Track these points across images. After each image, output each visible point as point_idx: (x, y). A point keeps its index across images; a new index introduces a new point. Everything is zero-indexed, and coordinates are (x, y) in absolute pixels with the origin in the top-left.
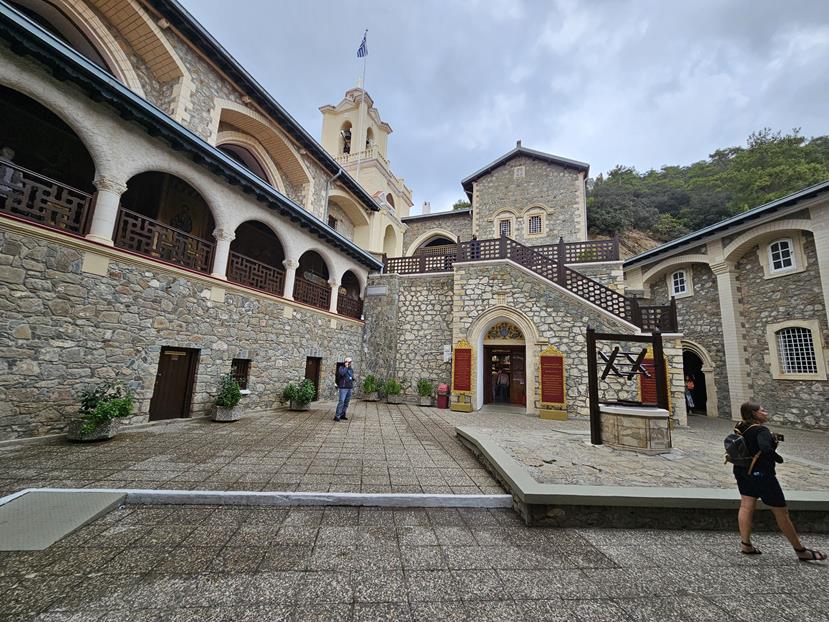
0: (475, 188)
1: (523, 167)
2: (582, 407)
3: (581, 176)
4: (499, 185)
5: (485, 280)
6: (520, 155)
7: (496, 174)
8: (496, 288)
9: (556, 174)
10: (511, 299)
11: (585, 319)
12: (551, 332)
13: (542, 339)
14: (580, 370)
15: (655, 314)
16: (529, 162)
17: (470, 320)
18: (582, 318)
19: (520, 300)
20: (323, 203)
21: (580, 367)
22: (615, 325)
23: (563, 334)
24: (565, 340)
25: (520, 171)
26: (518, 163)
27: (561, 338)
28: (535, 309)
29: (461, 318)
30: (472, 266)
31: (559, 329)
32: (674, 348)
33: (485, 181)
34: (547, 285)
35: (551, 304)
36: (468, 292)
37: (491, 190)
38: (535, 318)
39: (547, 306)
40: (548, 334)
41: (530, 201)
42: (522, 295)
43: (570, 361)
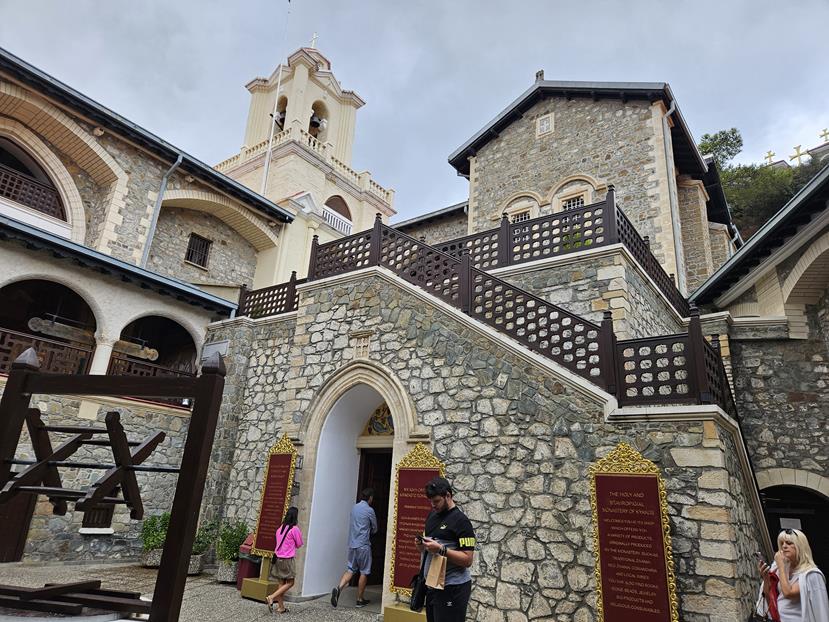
0: (473, 166)
1: (551, 116)
2: (488, 606)
3: (657, 110)
4: (511, 154)
5: (341, 312)
6: (542, 96)
7: (506, 137)
8: (356, 326)
9: (607, 115)
10: (375, 346)
11: (502, 379)
12: (438, 414)
13: (422, 430)
14: (487, 506)
15: (670, 355)
16: (562, 103)
17: (310, 394)
18: (495, 376)
19: (390, 346)
20: (150, 210)
21: (489, 498)
22: (559, 389)
23: (458, 416)
24: (462, 432)
25: (544, 123)
26: (542, 111)
27: (455, 425)
28: (415, 362)
29: (298, 391)
30: (325, 286)
31: (453, 404)
32: (699, 446)
33: (488, 153)
34: (436, 308)
35: (441, 349)
36: (316, 338)
37: (496, 166)
38: (414, 382)
39: (435, 355)
40: (432, 418)
41: (562, 171)
42: (394, 336)
43: (469, 482)
